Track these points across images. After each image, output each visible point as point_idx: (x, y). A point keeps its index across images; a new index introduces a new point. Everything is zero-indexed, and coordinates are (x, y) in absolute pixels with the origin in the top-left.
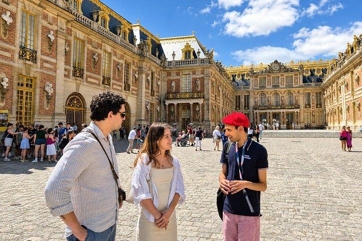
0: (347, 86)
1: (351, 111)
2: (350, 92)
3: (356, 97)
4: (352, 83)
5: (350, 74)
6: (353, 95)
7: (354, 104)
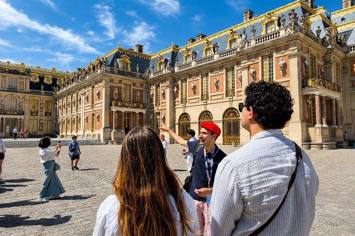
0: (87, 98)
1: (90, 120)
2: (90, 104)
3: (96, 109)
4: (93, 96)
5: (90, 88)
6: (93, 107)
7: (93, 115)
